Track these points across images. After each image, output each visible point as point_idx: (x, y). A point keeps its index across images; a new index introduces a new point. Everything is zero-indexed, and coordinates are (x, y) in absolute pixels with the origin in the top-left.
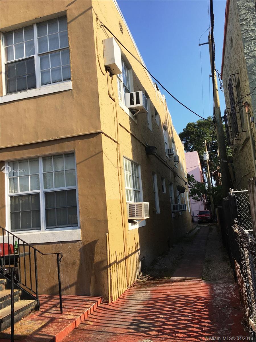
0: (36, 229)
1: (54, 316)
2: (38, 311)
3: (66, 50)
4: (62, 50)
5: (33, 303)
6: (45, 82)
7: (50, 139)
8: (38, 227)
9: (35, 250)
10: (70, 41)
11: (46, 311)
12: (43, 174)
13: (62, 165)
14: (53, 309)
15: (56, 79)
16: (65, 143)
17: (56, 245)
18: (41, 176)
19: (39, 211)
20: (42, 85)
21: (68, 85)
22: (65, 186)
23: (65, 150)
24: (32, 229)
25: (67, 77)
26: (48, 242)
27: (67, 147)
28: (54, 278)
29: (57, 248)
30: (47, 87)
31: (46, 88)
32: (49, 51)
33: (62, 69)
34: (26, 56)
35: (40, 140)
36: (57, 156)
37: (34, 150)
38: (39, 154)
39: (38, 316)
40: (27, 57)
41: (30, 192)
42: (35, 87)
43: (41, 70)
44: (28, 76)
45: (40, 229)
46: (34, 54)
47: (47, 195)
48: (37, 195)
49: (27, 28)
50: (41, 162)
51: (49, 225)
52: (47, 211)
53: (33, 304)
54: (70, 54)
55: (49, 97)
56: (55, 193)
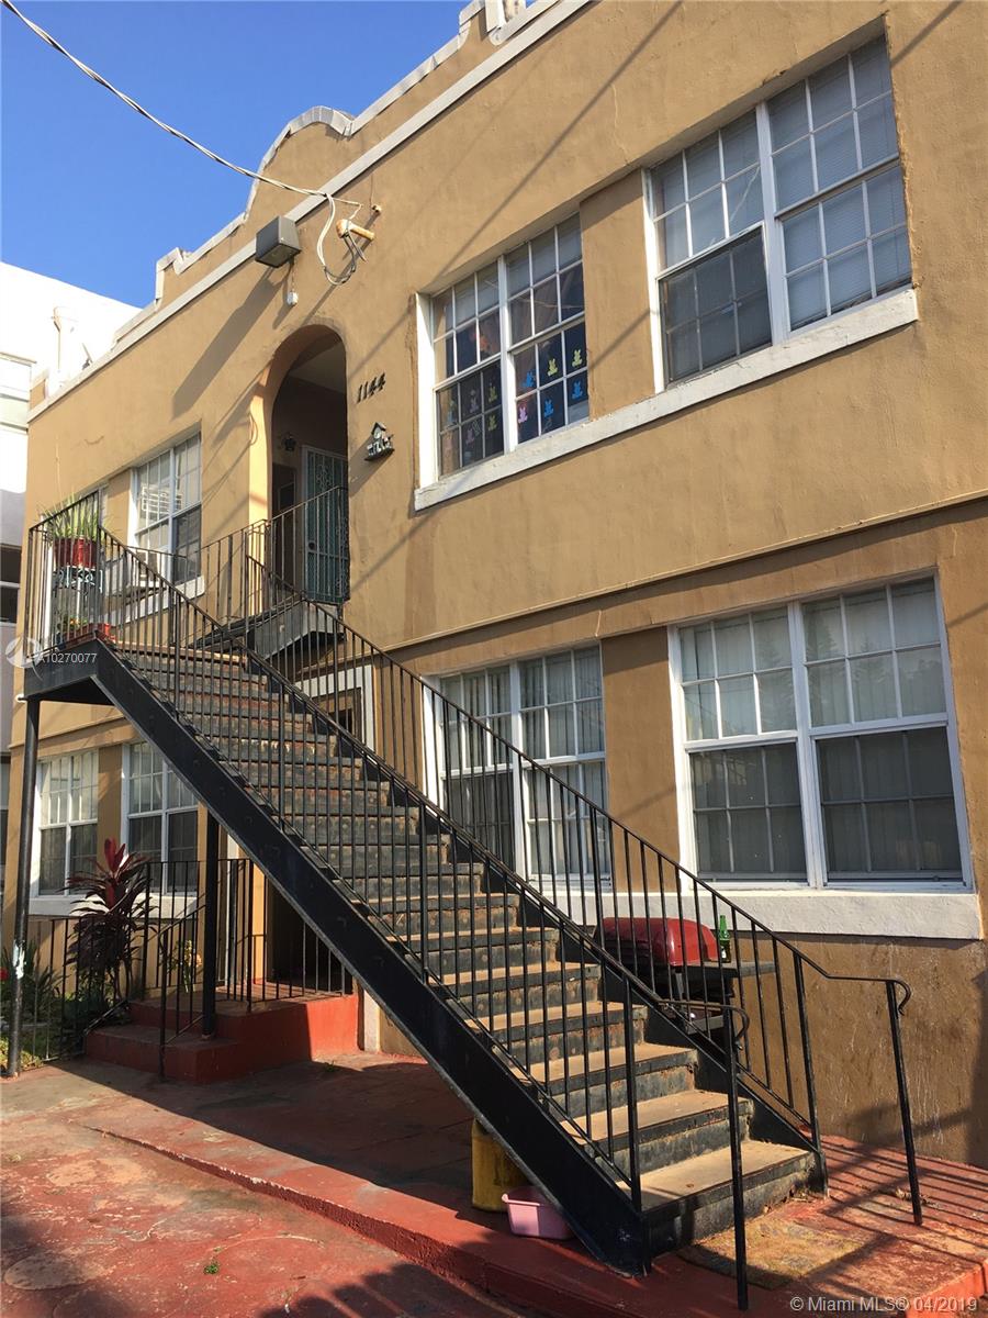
0: (791, 880)
1: (889, 1228)
2: (820, 1195)
3: (889, 173)
4: (868, 177)
6: (806, 311)
7: (832, 531)
8: (795, 869)
9: (797, 957)
10: (901, 133)
12: (808, 667)
13: (887, 631)
14: (881, 1199)
15: (848, 292)
16: (892, 540)
17: (873, 946)
18: (800, 679)
19: (797, 809)
20: (792, 329)
21: (904, 306)
22: (900, 715)
23: (896, 569)
24: (774, 876)
25: (893, 274)
26: (841, 932)
27: (903, 556)
28: (871, 1078)
29: (878, 958)
30: (813, 332)
31: (811, 336)
32: (817, 191)
33: (874, 247)
34: (731, 235)
35: (792, 539)
36: (861, 598)
37: (770, 577)
38: (788, 594)
39: (824, 1212)
40: (736, 236)
41: (762, 735)
42: (765, 341)
43: (788, 272)
44: (740, 304)
45: (806, 880)
46: (762, 218)
47: (824, 747)
48: (788, 750)
49: (733, 127)
50: (796, 625)
51: (841, 868)
52: (828, 810)
54: (903, 181)
55: (821, 367)
56: (857, 742)
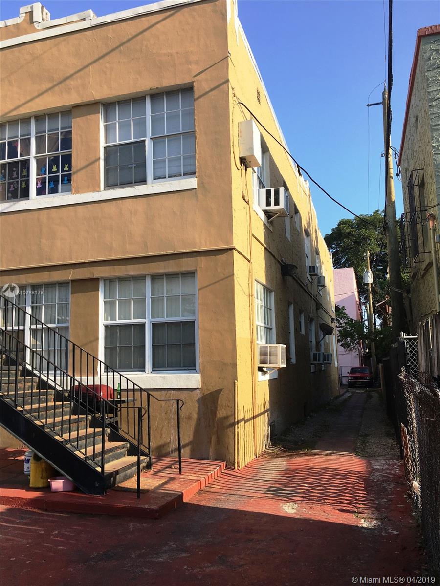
0: (139, 371)
1: (172, 476)
2: (149, 470)
3: (190, 135)
4: (183, 134)
5: (145, 458)
6: (158, 174)
7: (164, 253)
8: (142, 368)
9: (149, 394)
10: (196, 124)
11: (160, 471)
12: (151, 298)
13: (179, 288)
14: (168, 469)
15: (175, 171)
16: (184, 259)
17: (166, 392)
18: (148, 302)
19: (144, 346)
20: (154, 179)
21: (191, 183)
22: (181, 316)
23: (184, 269)
24: (133, 370)
25: (189, 169)
26: (156, 388)
27: (186, 265)
28: (162, 435)
29: (167, 396)
30: (162, 183)
31: (161, 185)
32: (166, 134)
33: (183, 159)
34: (134, 139)
35: (150, 254)
36: (171, 276)
37: (141, 266)
38: (147, 272)
40: (136, 140)
41: (133, 321)
42: (144, 181)
43: (153, 158)
44: (135, 165)
45: (144, 371)
46: (146, 137)
47: (155, 326)
48: (143, 326)
49: (137, 100)
50: (148, 282)
51: (157, 366)
52: (154, 347)
53: (146, 460)
54: (195, 141)
55: (164, 196)
56: (166, 325)
